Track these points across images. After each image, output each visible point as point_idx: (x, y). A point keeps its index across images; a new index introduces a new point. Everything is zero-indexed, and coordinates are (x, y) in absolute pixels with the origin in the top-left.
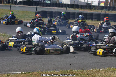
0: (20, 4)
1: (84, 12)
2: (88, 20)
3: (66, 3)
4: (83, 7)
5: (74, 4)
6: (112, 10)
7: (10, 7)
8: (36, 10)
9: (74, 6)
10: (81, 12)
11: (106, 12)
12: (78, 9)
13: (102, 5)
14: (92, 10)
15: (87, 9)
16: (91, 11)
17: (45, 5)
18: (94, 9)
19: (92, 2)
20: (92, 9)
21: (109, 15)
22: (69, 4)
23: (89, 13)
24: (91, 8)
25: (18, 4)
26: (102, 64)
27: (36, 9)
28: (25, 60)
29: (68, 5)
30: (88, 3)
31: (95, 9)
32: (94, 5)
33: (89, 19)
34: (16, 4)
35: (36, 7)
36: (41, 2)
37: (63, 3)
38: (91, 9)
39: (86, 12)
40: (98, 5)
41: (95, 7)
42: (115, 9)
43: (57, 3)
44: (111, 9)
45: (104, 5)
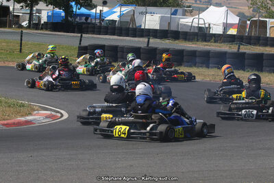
0: (46, 29)
1: (189, 49)
2: (198, 67)
3: (151, 28)
4: (188, 38)
5: (167, 31)
6: (255, 44)
7: (22, 36)
8: (80, 44)
9: (169, 35)
10: (183, 48)
11: (239, 48)
12: (177, 42)
13: (233, 32)
14: (209, 44)
15: (198, 40)
16: (207, 45)
17: (102, 30)
18: (212, 40)
19: (209, 25)
20: (209, 41)
21: (246, 56)
22: (157, 30)
23: (200, 52)
24: (208, 38)
25: (42, 29)
26: (221, 176)
27: (81, 41)
28: (38, 162)
29: (155, 31)
30: (200, 29)
31: (215, 42)
32: (214, 33)
33: (200, 65)
34: (37, 29)
35: (79, 35)
36: (95, 24)
37: (143, 27)
38: (206, 41)
39: (192, 49)
40: (224, 32)
41: (217, 38)
42: (261, 42)
43: (131, 26)
44: (252, 41)
45: (235, 33)
